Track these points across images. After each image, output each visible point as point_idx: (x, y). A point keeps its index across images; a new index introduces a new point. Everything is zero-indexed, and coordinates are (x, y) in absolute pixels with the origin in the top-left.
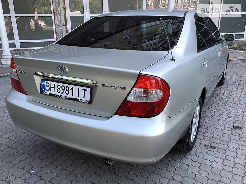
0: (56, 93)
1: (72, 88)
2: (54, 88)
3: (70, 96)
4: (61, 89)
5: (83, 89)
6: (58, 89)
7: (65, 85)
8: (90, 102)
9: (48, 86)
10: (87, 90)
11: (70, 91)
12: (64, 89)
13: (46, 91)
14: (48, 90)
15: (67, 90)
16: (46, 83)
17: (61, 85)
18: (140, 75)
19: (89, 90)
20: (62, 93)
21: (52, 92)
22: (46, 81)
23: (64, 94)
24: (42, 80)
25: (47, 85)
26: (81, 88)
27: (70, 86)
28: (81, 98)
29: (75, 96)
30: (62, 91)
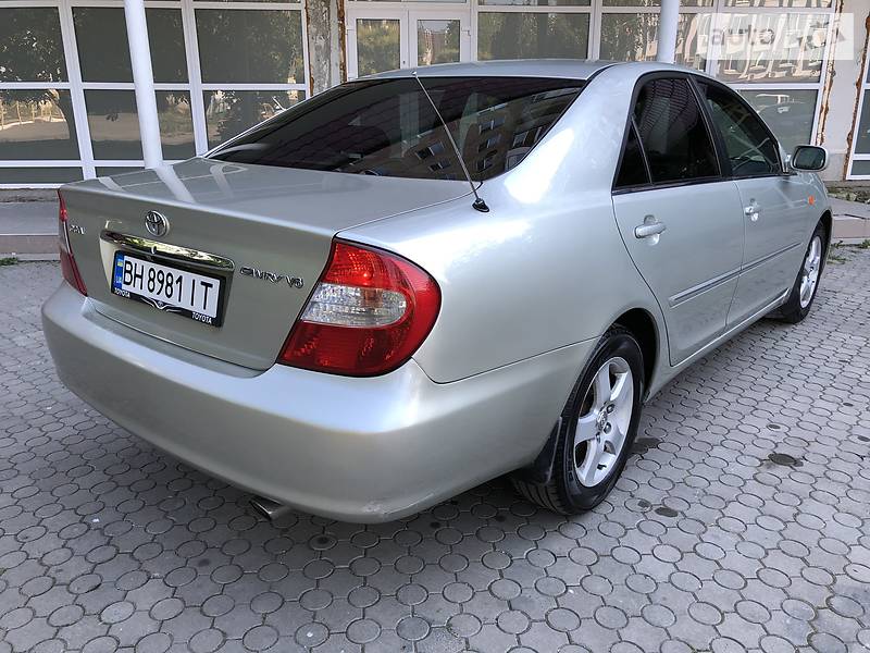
0: (145, 293)
1: (180, 279)
2: (141, 277)
3: (173, 301)
4: (156, 280)
5: (203, 283)
6: (151, 279)
7: (166, 270)
8: (218, 322)
9: (130, 272)
10: (211, 286)
11: (176, 287)
12: (162, 282)
13: (124, 287)
14: (128, 284)
15: (168, 285)
16: (127, 262)
17: (158, 268)
18: (336, 242)
19: (216, 283)
20: (158, 293)
21: (137, 291)
22: (127, 258)
23: (162, 298)
24: (119, 255)
25: (128, 267)
26: (199, 278)
27: (176, 273)
28: (197, 308)
29: (185, 304)
30: (158, 285)
